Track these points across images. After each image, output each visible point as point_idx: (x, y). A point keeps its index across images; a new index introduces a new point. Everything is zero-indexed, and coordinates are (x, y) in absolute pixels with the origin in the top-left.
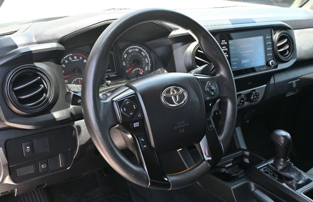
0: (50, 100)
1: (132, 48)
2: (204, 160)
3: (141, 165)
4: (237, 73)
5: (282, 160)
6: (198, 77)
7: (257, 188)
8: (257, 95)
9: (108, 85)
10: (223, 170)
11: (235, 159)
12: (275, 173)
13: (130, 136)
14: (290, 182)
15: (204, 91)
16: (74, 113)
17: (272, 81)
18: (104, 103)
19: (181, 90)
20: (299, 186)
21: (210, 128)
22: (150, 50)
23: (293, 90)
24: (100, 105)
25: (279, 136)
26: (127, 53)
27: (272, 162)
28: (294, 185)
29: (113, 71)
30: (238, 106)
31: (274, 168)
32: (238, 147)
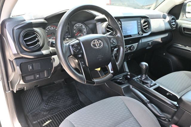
0: (41, 45)
1: (78, 25)
2: (110, 73)
3: (82, 74)
4: (125, 37)
5: (144, 75)
6: (108, 36)
7: (133, 87)
8: (134, 47)
9: (67, 40)
10: (118, 81)
11: (123, 76)
12: (141, 81)
13: (77, 61)
14: (147, 85)
15: (110, 43)
16: (51, 52)
17: (140, 42)
18: (65, 46)
19: (100, 41)
20: (151, 86)
21: (113, 59)
22: (86, 25)
23: (149, 46)
24: (63, 47)
25: (143, 65)
26: (76, 27)
27: (140, 76)
28: (149, 86)
29: (69, 34)
30: (125, 52)
31: (141, 79)
32: (125, 71)
